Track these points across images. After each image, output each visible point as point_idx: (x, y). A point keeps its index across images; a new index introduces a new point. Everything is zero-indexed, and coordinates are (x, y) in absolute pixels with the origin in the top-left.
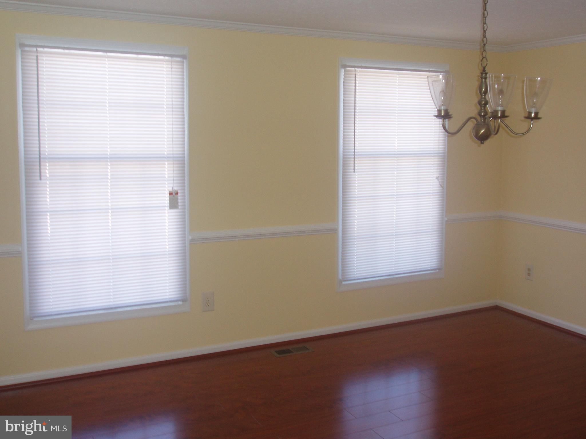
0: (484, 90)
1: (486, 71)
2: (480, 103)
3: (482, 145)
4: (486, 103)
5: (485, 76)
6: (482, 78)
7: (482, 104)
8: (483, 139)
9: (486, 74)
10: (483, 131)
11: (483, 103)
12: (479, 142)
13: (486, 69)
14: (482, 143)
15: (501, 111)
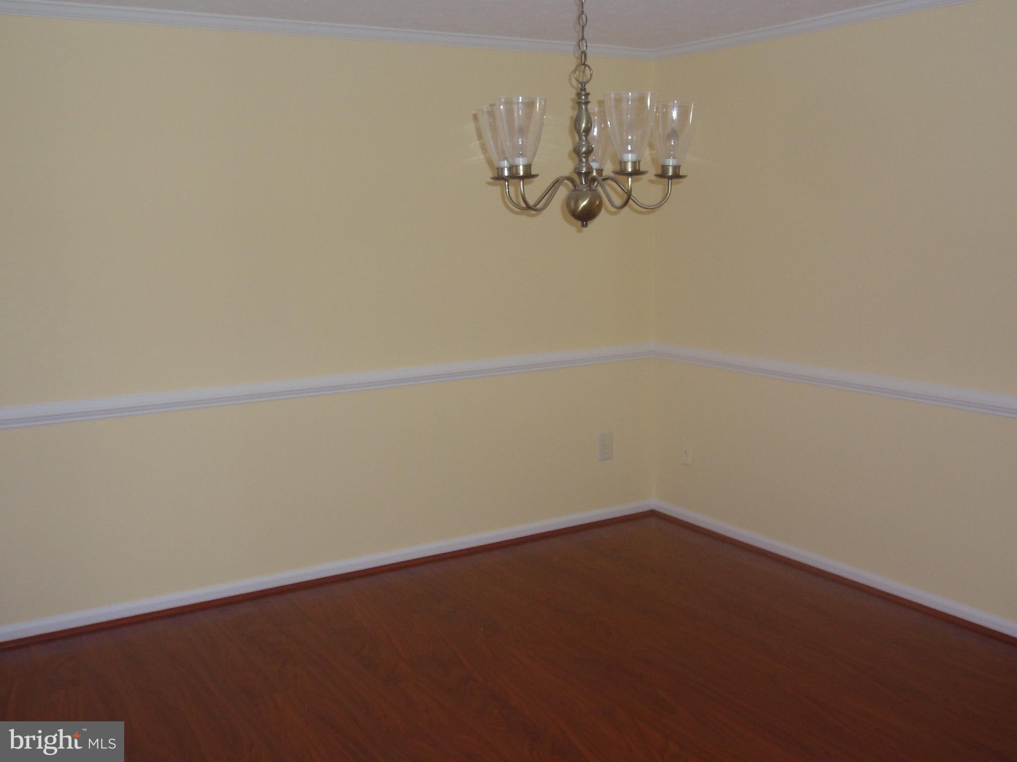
0: (584, 125)
1: (586, 90)
2: (577, 151)
3: (585, 229)
4: (589, 152)
5: (585, 98)
6: (579, 103)
7: (582, 152)
8: (585, 217)
9: (587, 95)
10: (585, 203)
11: (584, 149)
12: (580, 223)
13: (586, 87)
14: (584, 226)
15: (672, 165)
